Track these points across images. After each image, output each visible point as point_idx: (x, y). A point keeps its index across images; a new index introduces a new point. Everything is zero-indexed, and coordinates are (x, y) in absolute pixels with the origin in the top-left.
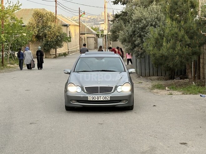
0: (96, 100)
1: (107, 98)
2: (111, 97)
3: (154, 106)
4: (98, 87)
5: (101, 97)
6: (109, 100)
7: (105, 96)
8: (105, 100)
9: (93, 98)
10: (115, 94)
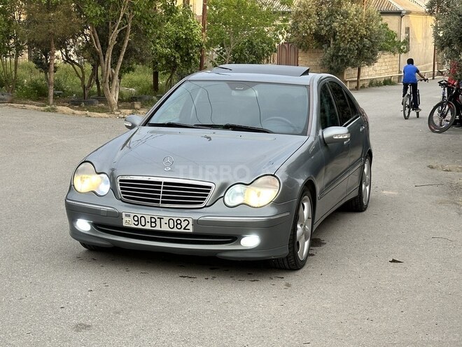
0: (148, 227)
1: (184, 224)
2: (196, 223)
3: (394, 261)
4: (160, 183)
5: (165, 218)
6: (191, 231)
7: (176, 215)
8: (175, 230)
9: (136, 218)
10: (212, 213)
